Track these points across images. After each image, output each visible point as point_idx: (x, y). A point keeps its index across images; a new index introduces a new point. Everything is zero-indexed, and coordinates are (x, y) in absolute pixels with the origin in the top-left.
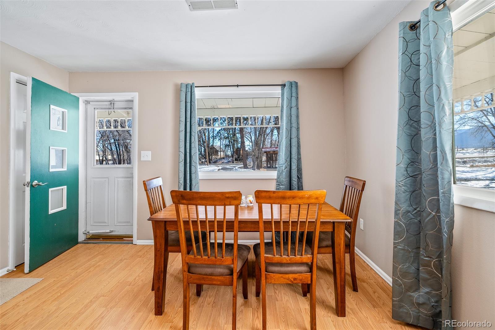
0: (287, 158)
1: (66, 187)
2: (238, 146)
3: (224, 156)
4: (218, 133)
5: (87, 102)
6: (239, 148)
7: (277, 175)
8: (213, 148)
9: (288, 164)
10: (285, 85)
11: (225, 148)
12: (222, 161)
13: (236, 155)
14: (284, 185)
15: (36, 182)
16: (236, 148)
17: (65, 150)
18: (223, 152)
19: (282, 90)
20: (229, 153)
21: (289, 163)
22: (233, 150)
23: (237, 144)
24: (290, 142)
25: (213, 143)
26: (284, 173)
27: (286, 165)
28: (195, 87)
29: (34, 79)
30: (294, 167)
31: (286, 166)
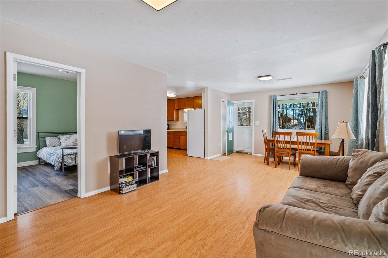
1: (232, 133)
2: (311, 115)
3: (297, 123)
4: (290, 105)
6: (311, 116)
8: (286, 116)
10: (320, 92)
11: (298, 117)
12: (295, 128)
13: (308, 122)
15: (228, 130)
16: (308, 117)
18: (296, 120)
19: (319, 94)
20: (302, 121)
21: (321, 127)
22: (306, 118)
23: (310, 113)
24: (321, 118)
25: (286, 113)
26: (318, 131)
28: (277, 96)
29: (228, 100)
30: (323, 128)
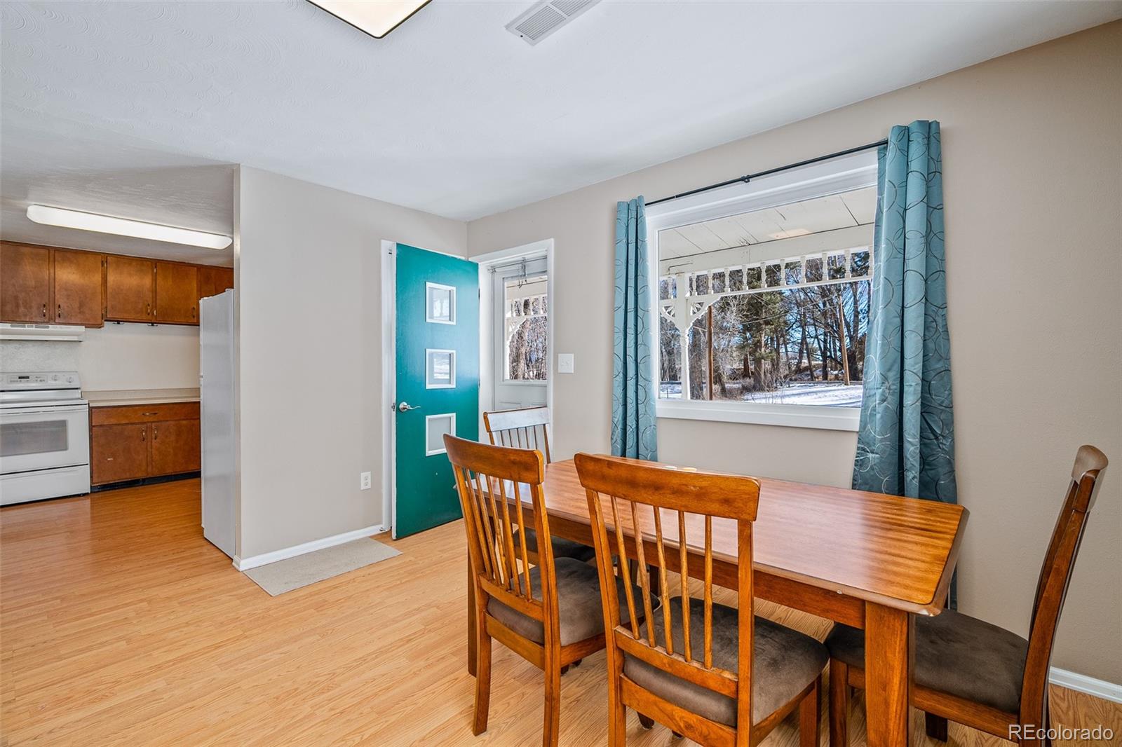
0: (889, 370)
1: (454, 414)
5: (493, 270)
7: (861, 421)
9: (893, 387)
10: (886, 142)
14: (877, 453)
15: (405, 404)
17: (453, 353)
19: (882, 158)
21: (896, 387)
24: (898, 320)
26: (878, 416)
27: (884, 391)
28: (646, 205)
29: (399, 245)
30: (910, 397)
31: (883, 394)
